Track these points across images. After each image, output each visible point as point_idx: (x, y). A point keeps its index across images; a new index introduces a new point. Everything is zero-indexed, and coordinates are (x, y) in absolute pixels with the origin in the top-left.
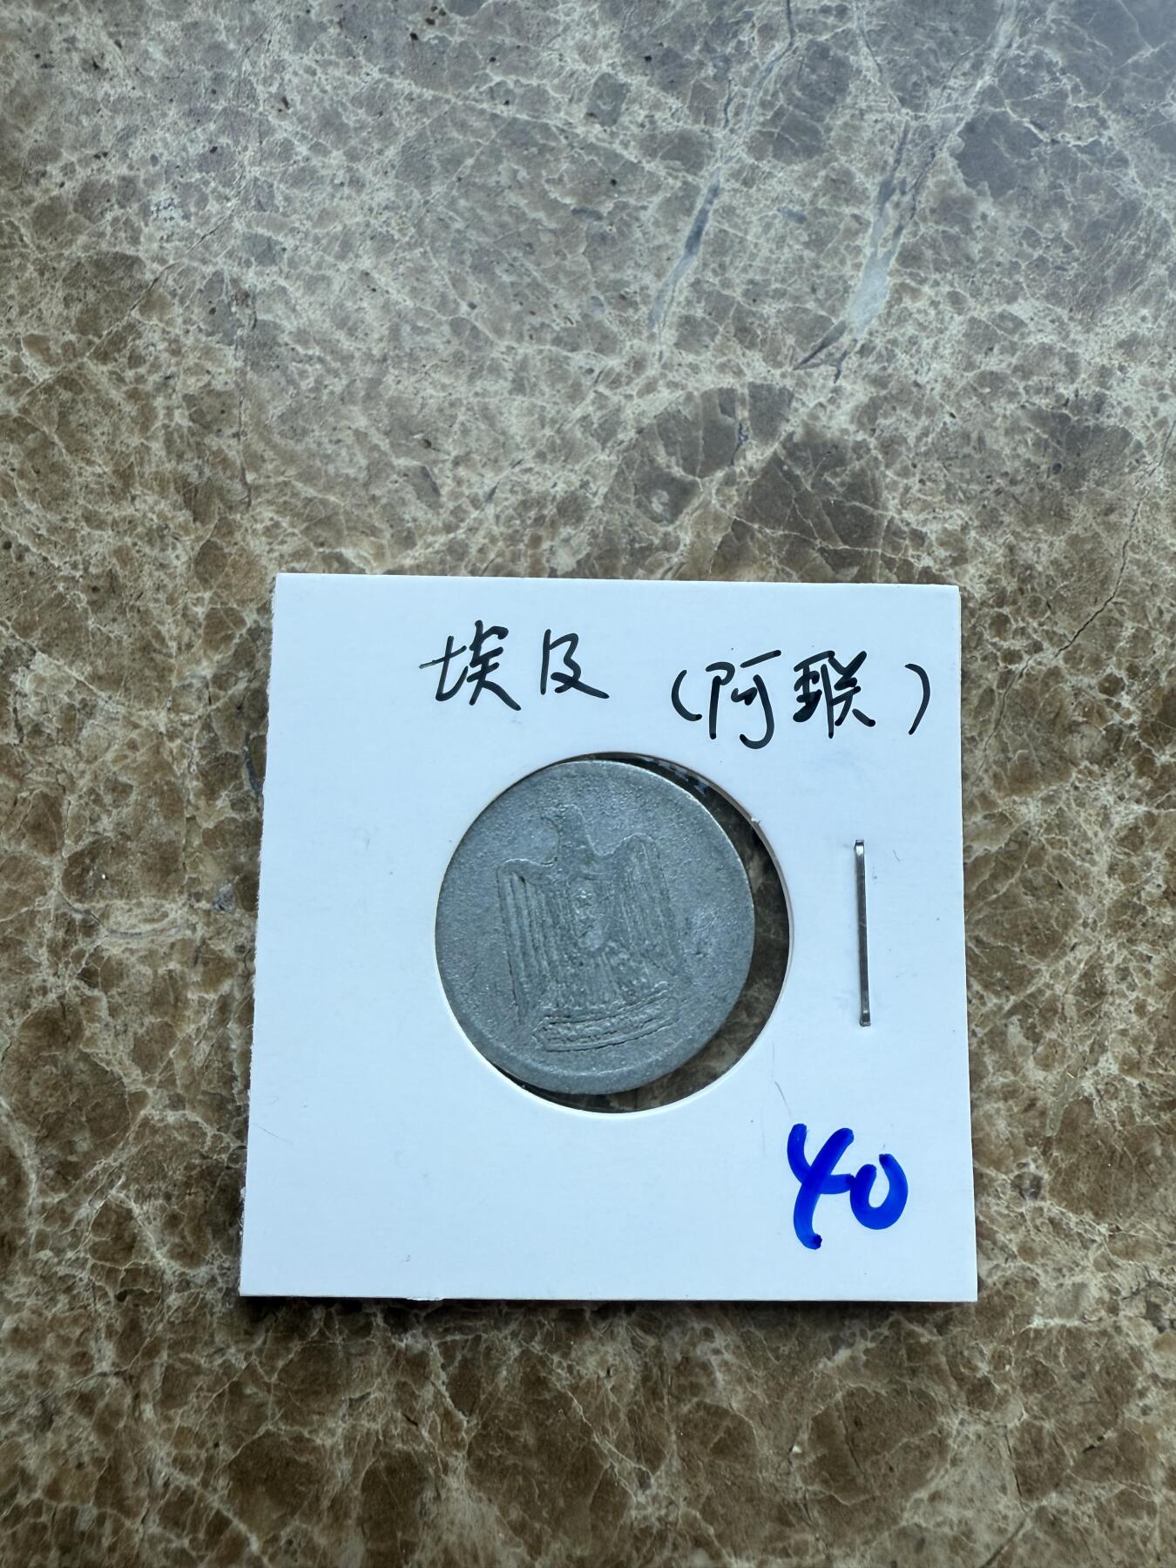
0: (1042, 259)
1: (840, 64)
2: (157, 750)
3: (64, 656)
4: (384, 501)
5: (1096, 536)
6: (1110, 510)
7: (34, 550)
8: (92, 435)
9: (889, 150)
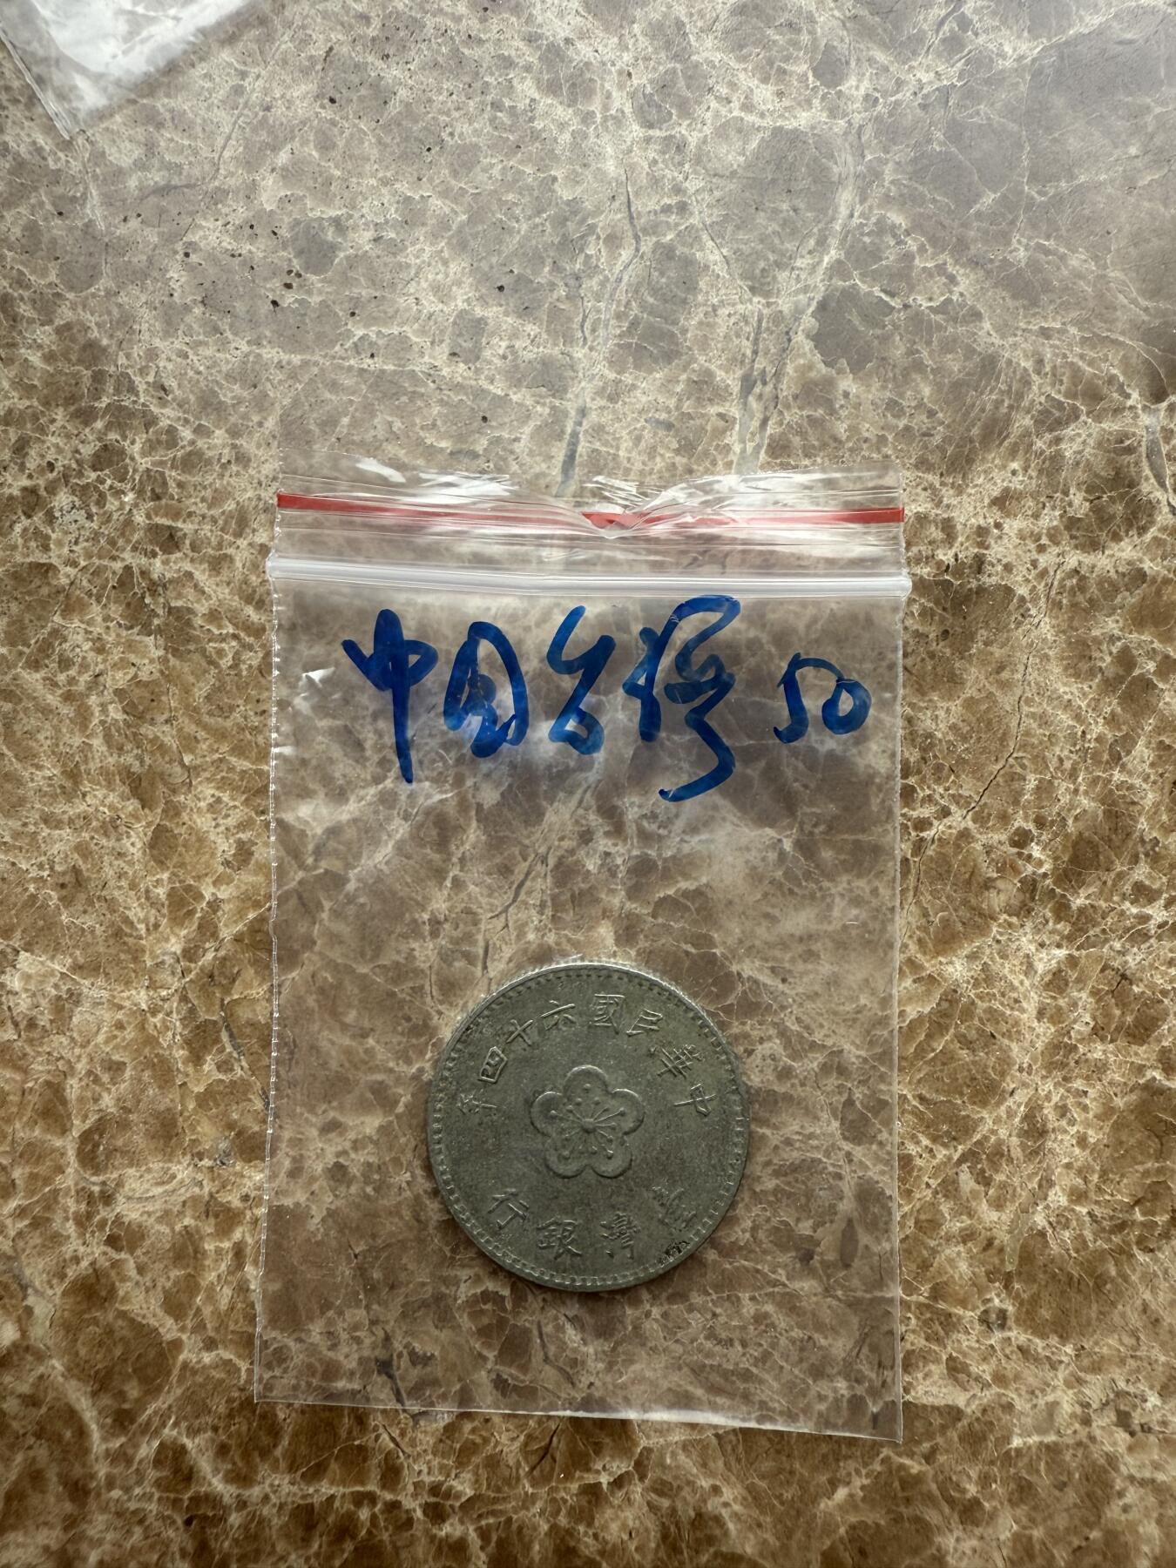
0: (907, 428)
1: (688, 262)
2: (142, 1027)
3: (45, 952)
5: (990, 695)
6: (1001, 668)
8: (37, 741)
9: (745, 343)
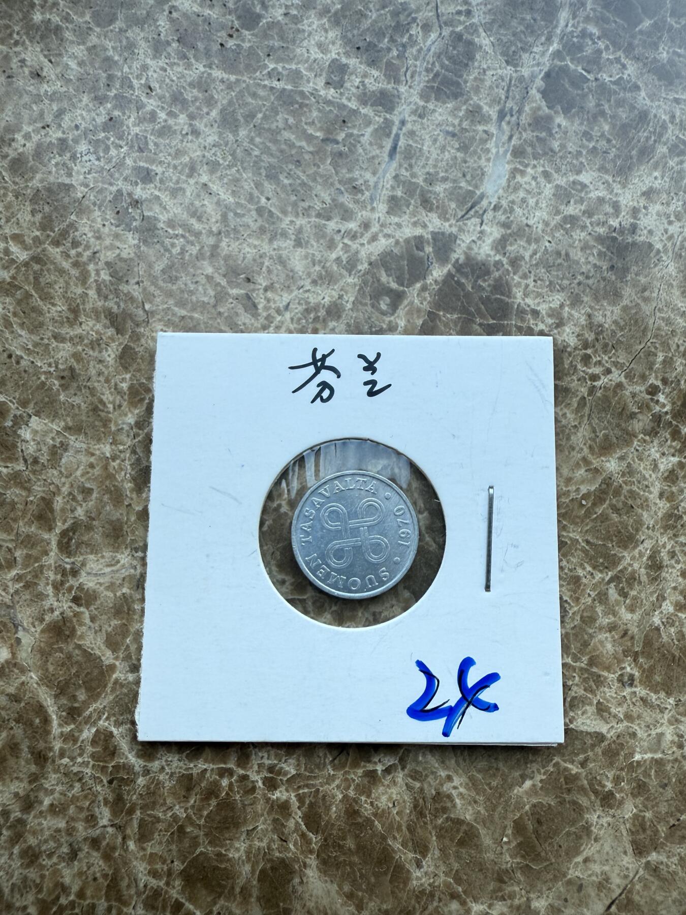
0: (594, 148)
1: (470, 43)
2: (106, 467)
3: (48, 417)
4: (226, 314)
5: (637, 305)
6: (644, 290)
7: (25, 357)
8: (54, 289)
9: (501, 91)
